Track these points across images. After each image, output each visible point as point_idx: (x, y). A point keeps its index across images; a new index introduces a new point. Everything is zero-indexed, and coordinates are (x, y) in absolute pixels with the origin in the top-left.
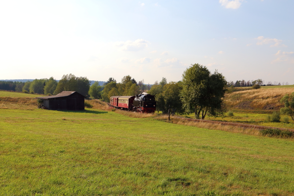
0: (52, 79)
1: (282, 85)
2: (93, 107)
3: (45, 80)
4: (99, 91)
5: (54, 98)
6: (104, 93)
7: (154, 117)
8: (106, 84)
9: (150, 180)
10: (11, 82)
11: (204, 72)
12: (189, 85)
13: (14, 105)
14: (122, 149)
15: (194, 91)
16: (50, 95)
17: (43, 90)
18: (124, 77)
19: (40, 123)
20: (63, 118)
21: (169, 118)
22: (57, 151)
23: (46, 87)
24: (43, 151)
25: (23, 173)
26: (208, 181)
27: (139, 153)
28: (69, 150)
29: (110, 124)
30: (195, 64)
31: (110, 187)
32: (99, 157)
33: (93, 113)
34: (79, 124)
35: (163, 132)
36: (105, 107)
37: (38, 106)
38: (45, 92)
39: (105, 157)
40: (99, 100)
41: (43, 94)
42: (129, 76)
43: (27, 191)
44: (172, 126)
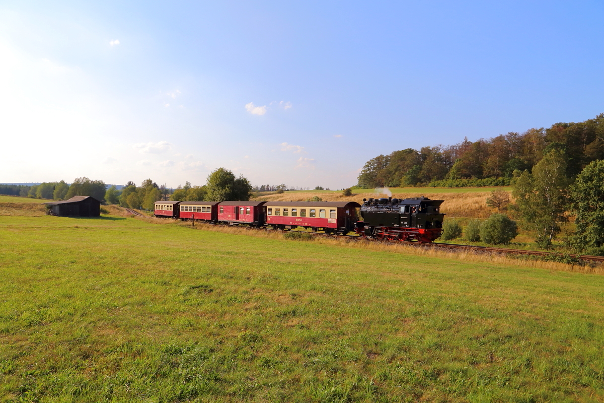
0: (63, 182)
1: (303, 189)
2: (109, 212)
3: (55, 184)
4: (117, 196)
5: (65, 204)
6: (122, 198)
8: (125, 188)
9: (171, 289)
10: (14, 185)
11: (229, 176)
12: (214, 190)
13: (19, 212)
14: (141, 258)
16: (60, 200)
17: (53, 195)
18: (145, 181)
19: (48, 231)
20: (76, 225)
21: (193, 224)
22: (67, 262)
23: (55, 192)
24: (51, 262)
25: (27, 287)
26: (232, 286)
27: (160, 261)
28: (80, 260)
29: (128, 231)
30: (221, 168)
31: (127, 298)
32: (115, 267)
33: (110, 220)
34: (94, 232)
35: (187, 238)
36: (124, 213)
37: (47, 213)
38: (55, 198)
39: (121, 266)
40: (116, 206)
41: (53, 198)
42: (150, 179)
43: (31, 306)
44: (195, 232)
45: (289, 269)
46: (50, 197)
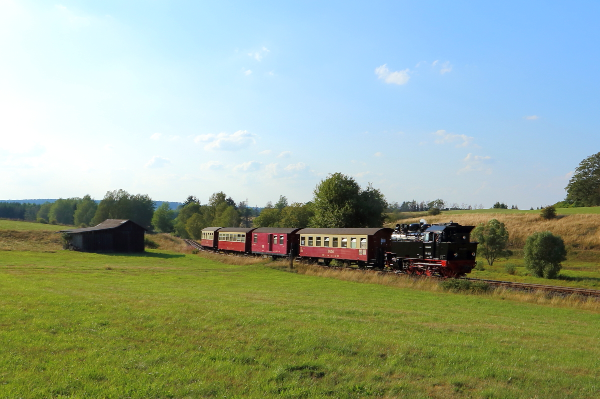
0: (87, 198)
1: (473, 208)
2: (159, 246)
3: (76, 200)
4: (171, 219)
5: (91, 232)
6: (179, 223)
7: (266, 263)
8: (182, 206)
9: (257, 370)
10: (17, 203)
11: (350, 186)
12: (325, 209)
13: (23, 244)
14: (208, 319)
16: (84, 227)
17: (73, 218)
18: (214, 195)
19: (67, 274)
20: (107, 266)
21: (292, 265)
22: (96, 324)
23: (77, 212)
24: (71, 324)
25: (36, 362)
26: (355, 368)
27: (238, 325)
28: (115, 322)
29: (188, 275)
30: (336, 173)
31: (188, 383)
32: (168, 334)
33: (159, 257)
34: (136, 277)
35: (281, 289)
36: (181, 247)
37: (64, 246)
38: (76, 222)
39: (179, 332)
40: (169, 235)
41: (73, 224)
42: (222, 192)
43: (43, 391)
44: (295, 278)
45: (451, 341)
46: (68, 221)
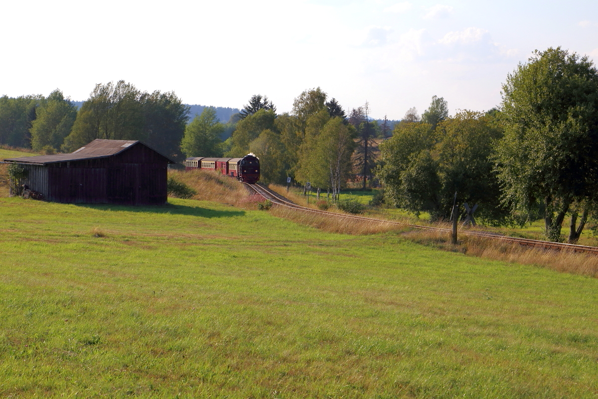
0: (57, 97)
2: (194, 193)
3: (36, 101)
4: (218, 141)
5: (64, 163)
7: (403, 232)
8: (241, 116)
11: (582, 76)
14: (291, 338)
15: (542, 144)
16: (50, 152)
17: (30, 135)
18: (304, 94)
19: (18, 245)
20: (96, 229)
21: (454, 236)
22: (75, 341)
23: (37, 125)
24: (28, 340)
28: (113, 338)
29: (252, 252)
30: (550, 50)
32: (214, 364)
33: (195, 215)
34: (150, 252)
35: (433, 284)
36: (238, 196)
37: (12, 189)
38: (34, 143)
39: (234, 362)
41: (30, 147)
42: (318, 89)
44: (462, 264)
46: (21, 141)
